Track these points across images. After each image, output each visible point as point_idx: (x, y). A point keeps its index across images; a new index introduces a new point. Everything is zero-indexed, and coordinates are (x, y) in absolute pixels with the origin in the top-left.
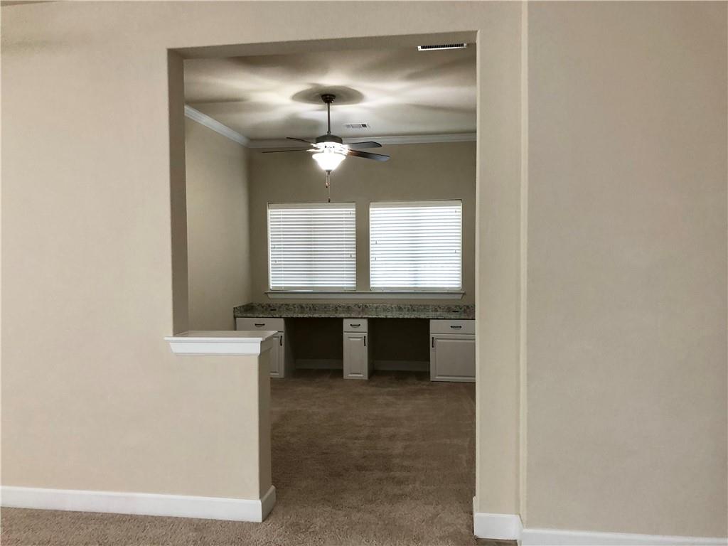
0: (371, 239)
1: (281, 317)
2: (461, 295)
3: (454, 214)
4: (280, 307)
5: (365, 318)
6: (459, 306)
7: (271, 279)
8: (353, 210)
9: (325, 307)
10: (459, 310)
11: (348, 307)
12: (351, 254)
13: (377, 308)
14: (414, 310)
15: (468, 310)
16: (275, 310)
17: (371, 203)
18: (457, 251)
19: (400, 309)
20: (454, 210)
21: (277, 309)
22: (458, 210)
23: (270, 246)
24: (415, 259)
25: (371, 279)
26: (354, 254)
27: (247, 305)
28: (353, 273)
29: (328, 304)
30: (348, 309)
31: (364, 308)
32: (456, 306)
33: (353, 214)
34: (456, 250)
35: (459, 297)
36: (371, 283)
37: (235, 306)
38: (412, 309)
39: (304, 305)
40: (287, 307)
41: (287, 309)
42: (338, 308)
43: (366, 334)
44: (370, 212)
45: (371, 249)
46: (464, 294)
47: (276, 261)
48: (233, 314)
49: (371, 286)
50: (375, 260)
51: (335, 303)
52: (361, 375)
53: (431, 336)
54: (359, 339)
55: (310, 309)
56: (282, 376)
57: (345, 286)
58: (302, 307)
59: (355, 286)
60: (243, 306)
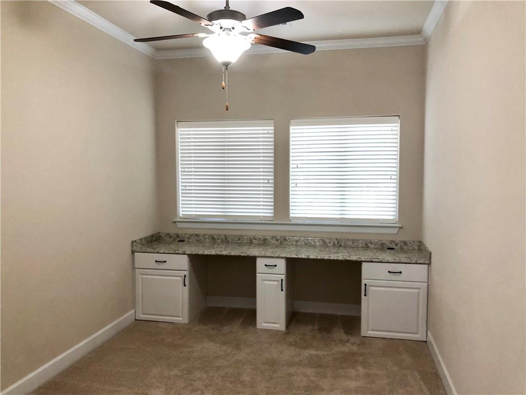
0: (291, 162)
1: (184, 254)
2: (398, 229)
3: (391, 132)
4: (189, 238)
5: (282, 258)
6: (393, 241)
7: (181, 206)
8: (270, 129)
9: (239, 239)
10: (394, 246)
11: (265, 240)
12: (268, 179)
13: (297, 241)
14: (341, 246)
15: (405, 247)
16: (183, 241)
17: (292, 121)
18: (393, 177)
19: (324, 244)
20: (390, 128)
21: (186, 240)
22: (394, 128)
23: (180, 169)
24: (342, 185)
25: (291, 208)
26: (271, 179)
27: (152, 236)
28: (270, 200)
29: (242, 236)
30: (264, 242)
31: (282, 242)
32: (391, 242)
33: (271, 134)
34: (391, 175)
35: (395, 231)
36: (291, 212)
37: (134, 239)
38: (339, 244)
39: (215, 237)
40: (198, 238)
41: (197, 241)
42: (254, 240)
43: (283, 277)
44: (291, 131)
45: (291, 174)
46: (400, 228)
47: (186, 186)
48: (131, 249)
49: (291, 215)
50: (296, 186)
51: (251, 234)
52: (278, 325)
53: (364, 282)
54: (276, 283)
55: (222, 241)
56: (186, 321)
57: (262, 214)
58: (213, 239)
59: (272, 215)
60: (145, 238)
